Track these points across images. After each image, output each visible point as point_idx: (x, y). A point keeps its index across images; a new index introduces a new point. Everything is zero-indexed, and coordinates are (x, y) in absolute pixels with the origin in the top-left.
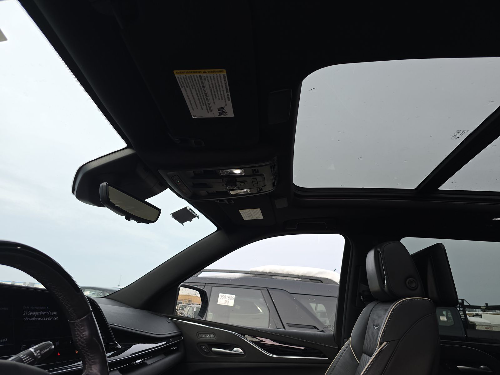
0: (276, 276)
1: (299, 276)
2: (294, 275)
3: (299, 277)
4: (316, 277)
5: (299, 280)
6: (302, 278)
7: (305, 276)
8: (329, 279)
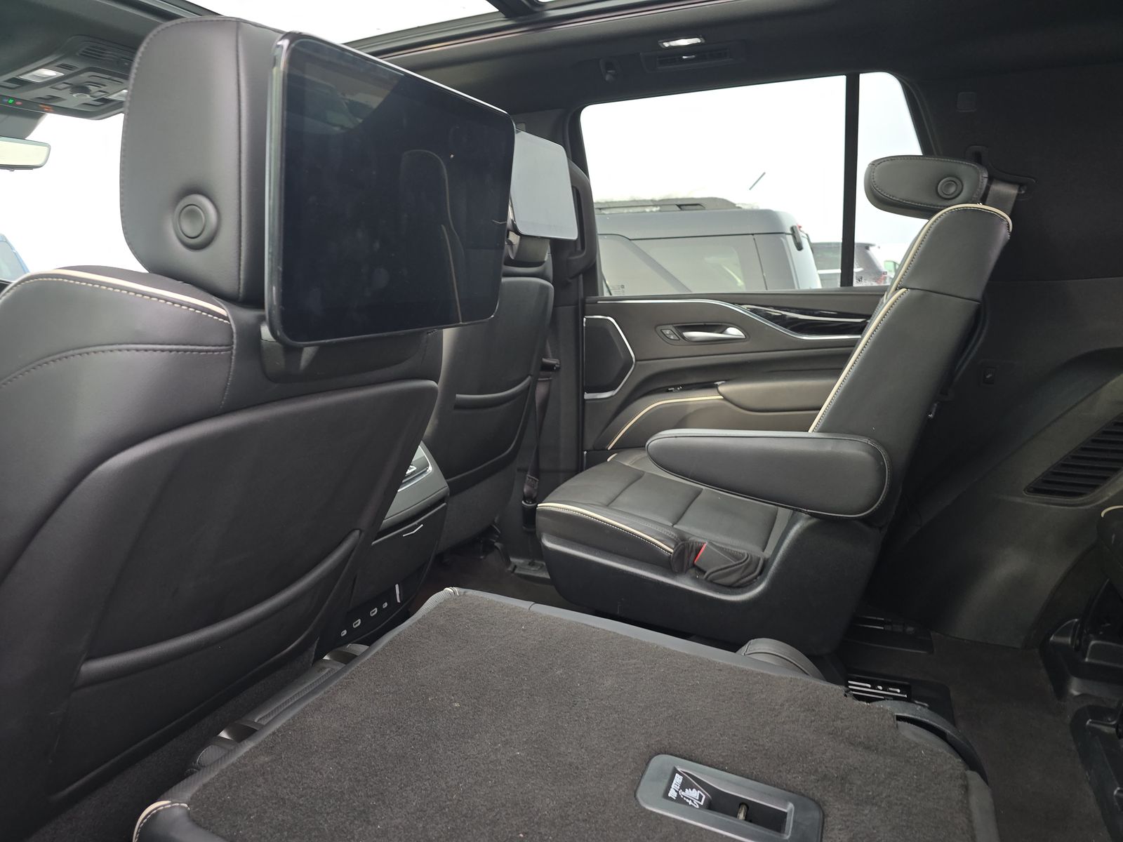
0: (610, 208)
1: (655, 201)
2: (645, 201)
3: (654, 203)
4: (693, 199)
5: (655, 209)
6: (660, 206)
7: (668, 200)
8: (720, 199)
